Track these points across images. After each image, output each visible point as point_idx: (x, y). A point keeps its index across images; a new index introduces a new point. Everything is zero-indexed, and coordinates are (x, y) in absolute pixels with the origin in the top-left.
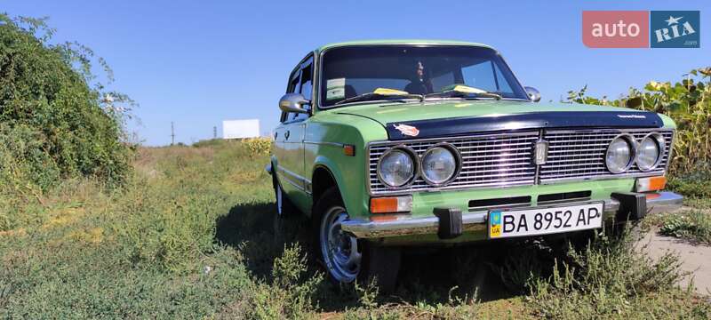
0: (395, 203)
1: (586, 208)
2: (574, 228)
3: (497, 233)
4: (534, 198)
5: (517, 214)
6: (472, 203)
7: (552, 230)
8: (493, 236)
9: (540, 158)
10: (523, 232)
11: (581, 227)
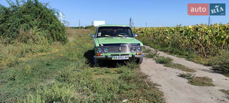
0: (100, 54)
1: (126, 56)
2: (124, 59)
3: (113, 59)
4: (120, 55)
5: (116, 57)
6: (111, 55)
7: (121, 59)
8: (112, 59)
9: (120, 50)
10: (117, 59)
11: (125, 59)
